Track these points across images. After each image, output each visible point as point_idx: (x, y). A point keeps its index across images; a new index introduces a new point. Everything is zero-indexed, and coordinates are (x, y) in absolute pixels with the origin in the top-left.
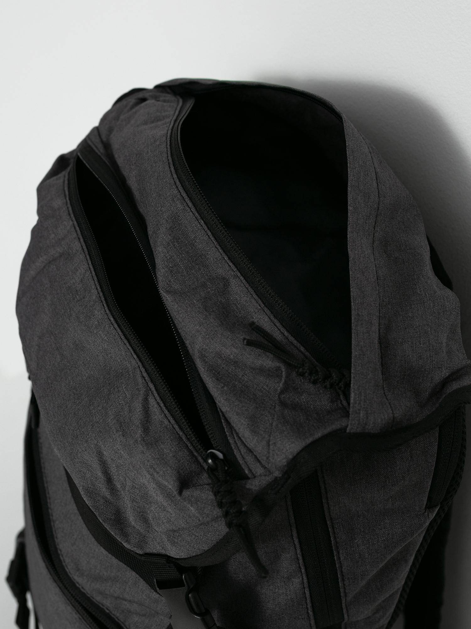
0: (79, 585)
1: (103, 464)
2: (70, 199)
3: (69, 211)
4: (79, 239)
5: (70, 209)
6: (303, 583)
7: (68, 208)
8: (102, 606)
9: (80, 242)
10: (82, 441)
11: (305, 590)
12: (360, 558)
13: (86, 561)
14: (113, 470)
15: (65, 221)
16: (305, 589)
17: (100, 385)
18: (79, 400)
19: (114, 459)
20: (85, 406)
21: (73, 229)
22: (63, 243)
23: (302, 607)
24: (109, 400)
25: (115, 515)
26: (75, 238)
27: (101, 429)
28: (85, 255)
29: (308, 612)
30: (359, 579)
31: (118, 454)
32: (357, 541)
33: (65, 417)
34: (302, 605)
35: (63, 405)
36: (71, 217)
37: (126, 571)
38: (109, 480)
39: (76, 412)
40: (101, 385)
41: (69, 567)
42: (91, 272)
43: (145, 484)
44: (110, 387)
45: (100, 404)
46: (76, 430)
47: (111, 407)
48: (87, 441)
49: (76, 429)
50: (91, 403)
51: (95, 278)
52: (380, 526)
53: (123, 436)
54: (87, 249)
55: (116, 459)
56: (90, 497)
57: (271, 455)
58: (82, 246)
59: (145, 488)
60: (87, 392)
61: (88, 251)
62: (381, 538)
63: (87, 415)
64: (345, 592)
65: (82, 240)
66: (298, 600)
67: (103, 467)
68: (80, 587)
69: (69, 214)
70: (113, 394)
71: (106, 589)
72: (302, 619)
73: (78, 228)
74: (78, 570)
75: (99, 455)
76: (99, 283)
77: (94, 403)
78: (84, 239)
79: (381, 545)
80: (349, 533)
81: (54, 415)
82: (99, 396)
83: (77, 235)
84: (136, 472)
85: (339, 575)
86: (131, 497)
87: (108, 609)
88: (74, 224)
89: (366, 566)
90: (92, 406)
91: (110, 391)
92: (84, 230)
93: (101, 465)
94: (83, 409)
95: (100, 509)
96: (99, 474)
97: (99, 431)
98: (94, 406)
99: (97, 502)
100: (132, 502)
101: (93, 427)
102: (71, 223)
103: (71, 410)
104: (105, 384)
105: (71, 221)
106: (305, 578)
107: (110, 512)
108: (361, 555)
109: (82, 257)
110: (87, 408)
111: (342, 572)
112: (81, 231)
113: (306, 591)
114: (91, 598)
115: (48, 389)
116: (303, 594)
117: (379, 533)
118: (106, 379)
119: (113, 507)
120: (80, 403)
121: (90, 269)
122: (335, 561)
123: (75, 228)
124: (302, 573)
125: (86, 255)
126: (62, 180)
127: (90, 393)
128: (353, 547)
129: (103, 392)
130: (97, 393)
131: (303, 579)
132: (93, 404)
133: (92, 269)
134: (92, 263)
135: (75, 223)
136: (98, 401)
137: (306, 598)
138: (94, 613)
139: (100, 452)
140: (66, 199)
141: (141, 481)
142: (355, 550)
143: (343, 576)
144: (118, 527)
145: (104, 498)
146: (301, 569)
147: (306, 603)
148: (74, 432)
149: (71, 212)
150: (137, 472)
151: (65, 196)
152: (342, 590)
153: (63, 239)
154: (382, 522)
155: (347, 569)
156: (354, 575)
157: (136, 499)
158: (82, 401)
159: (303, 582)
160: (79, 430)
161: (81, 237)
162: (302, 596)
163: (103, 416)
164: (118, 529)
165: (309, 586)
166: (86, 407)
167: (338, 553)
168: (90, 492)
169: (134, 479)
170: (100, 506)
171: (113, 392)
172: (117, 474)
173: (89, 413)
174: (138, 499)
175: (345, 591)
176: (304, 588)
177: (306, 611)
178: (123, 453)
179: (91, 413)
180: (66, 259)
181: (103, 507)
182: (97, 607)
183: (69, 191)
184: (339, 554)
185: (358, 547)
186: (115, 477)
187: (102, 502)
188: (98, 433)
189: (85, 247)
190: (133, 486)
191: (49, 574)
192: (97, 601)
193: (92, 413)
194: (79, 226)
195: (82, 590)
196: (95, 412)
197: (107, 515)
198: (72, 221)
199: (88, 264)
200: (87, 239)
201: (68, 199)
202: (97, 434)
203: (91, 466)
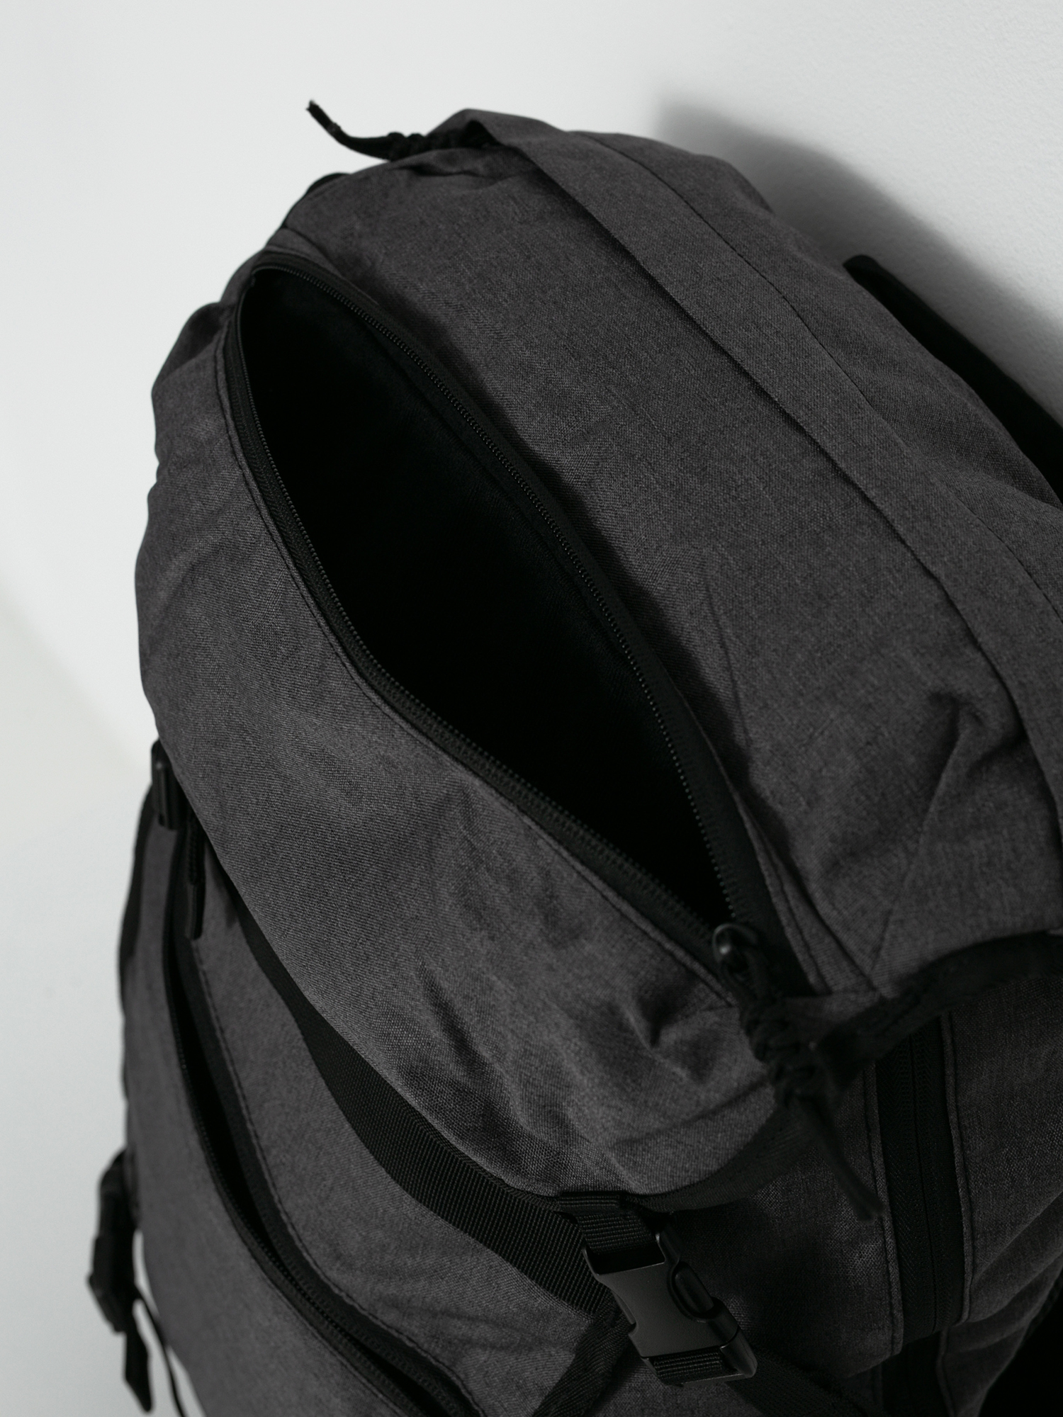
0: (341, 1290)
1: (444, 1010)
2: (234, 419)
3: (232, 446)
4: (258, 508)
5: (236, 440)
6: (886, 1250)
7: (230, 438)
8: (396, 1334)
9: (261, 516)
10: (382, 965)
11: (888, 1266)
12: (1012, 1187)
13: (360, 1235)
14: (469, 1018)
15: (225, 469)
16: (889, 1264)
17: (402, 833)
18: (357, 873)
19: (472, 994)
20: (374, 884)
21: (242, 488)
22: (220, 520)
23: (881, 1304)
24: (432, 864)
25: (483, 1117)
26: (248, 508)
27: (429, 931)
28: (277, 546)
29: (892, 1314)
30: (1005, 1234)
31: (482, 982)
32: (1007, 1152)
33: (327, 917)
34: (881, 1300)
35: (315, 889)
36: (237, 459)
37: (463, 1253)
38: (462, 1044)
39: (354, 902)
40: (406, 831)
41: (313, 1251)
42: (297, 586)
43: (552, 1045)
44: (428, 832)
45: (413, 876)
46: (361, 943)
47: (442, 879)
48: (395, 966)
49: (360, 941)
50: (388, 875)
51: (311, 601)
52: (1056, 1114)
53: (492, 938)
54: (280, 531)
55: (475, 996)
56: (421, 1088)
57: (886, 944)
58: (267, 527)
59: (553, 1055)
60: (373, 853)
61: (282, 536)
62: (1059, 1141)
63: (384, 906)
64: (974, 1262)
65: (265, 512)
66: (873, 1288)
67: (443, 1018)
68: (343, 1294)
69: (234, 453)
70: (441, 848)
71: (414, 1296)
72: (879, 1328)
73: (253, 485)
74: (338, 1257)
75: (432, 991)
76: (320, 611)
77: (398, 875)
78: (268, 507)
79: (1059, 1155)
80: (991, 1136)
81: (291, 915)
82: (407, 857)
83: (254, 500)
84: (532, 1018)
85: (965, 1229)
86: (521, 1076)
87: (411, 1340)
88: (244, 475)
89: (1026, 1203)
90: (393, 883)
91: (432, 843)
92: (266, 488)
93: (438, 1013)
94: (371, 893)
95: (447, 1110)
96: (437, 1034)
97: (424, 938)
98: (400, 882)
99: (438, 1097)
100: (524, 1086)
101: (407, 930)
102: (238, 473)
103: (339, 898)
104: (416, 829)
105: (237, 468)
106: (890, 1240)
107: (472, 1113)
108: (1015, 1181)
109: (270, 550)
110: (381, 889)
111: (971, 1220)
112: (260, 491)
113: (891, 1269)
114: (371, 1317)
115: (264, 858)
116: (884, 1276)
117: (1053, 1131)
118: (414, 816)
119: (477, 1101)
120: (361, 880)
121: (293, 578)
122: (959, 1198)
123: (247, 484)
124: (883, 1230)
125: (279, 545)
126: (210, 371)
127: (381, 854)
128: (998, 1165)
129: (413, 847)
130: (400, 850)
131: (885, 1242)
132: (396, 878)
133: (299, 579)
134: (295, 564)
135: (248, 471)
136: (407, 868)
137: (890, 1284)
138: (378, 1351)
139: (432, 986)
140: (225, 418)
141: (545, 1038)
142: (1003, 1171)
143: (973, 1229)
144: (494, 1143)
145: (453, 1084)
146: (881, 1223)
147: (890, 1293)
148: (359, 949)
149: (237, 446)
150: (536, 1018)
151: (222, 409)
152: (968, 1260)
153: (220, 511)
154: (1059, 1106)
155: (984, 1214)
156: (996, 1224)
157: (534, 1079)
158: (364, 875)
159: (886, 1248)
160: (369, 943)
161: (262, 504)
162: (881, 1279)
163: (428, 902)
164: (495, 1147)
165: (899, 1258)
166: (376, 886)
167: (967, 1179)
168: (417, 1077)
169: (527, 1035)
170: (445, 1104)
171: (438, 844)
172: (479, 1027)
173: (390, 899)
174: (538, 1080)
175: (973, 1260)
176: (888, 1262)
177: (888, 1312)
178: (494, 978)
179: (394, 899)
180: (232, 560)
181: (454, 1104)
182: (384, 1336)
183: (230, 399)
184: (968, 1184)
185: (1008, 1164)
186: (474, 1035)
187: (450, 1093)
188: (424, 942)
189: (272, 528)
190: (526, 1050)
191: (258, 1269)
192: (384, 1323)
193: (398, 897)
194: (255, 479)
195: (348, 1301)
196: (404, 894)
197: (465, 1122)
198: (240, 467)
199: (288, 568)
200: (276, 508)
201: (228, 417)
202: (422, 945)
203: (412, 1020)
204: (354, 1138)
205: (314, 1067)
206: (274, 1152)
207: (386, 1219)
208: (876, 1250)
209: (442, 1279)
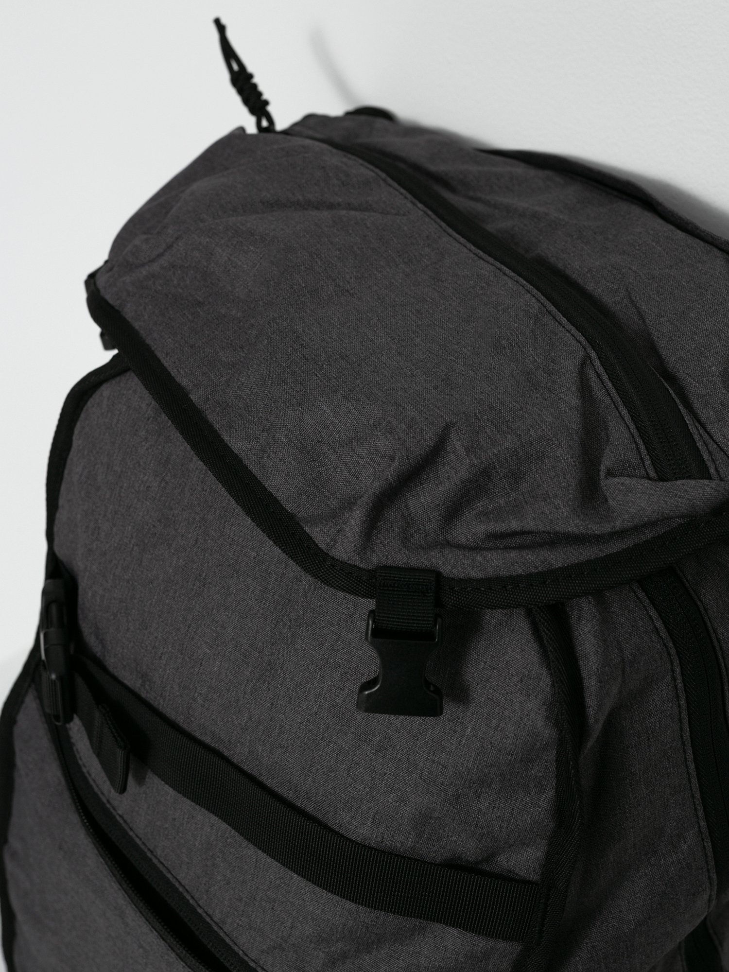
147: (707, 862)
159: (701, 831)
165: (710, 835)
176: (703, 840)
177: (707, 876)
204: (303, 882)
205: (251, 845)
206: (229, 920)
207: (345, 932)
208: (695, 834)
209: (398, 959)
